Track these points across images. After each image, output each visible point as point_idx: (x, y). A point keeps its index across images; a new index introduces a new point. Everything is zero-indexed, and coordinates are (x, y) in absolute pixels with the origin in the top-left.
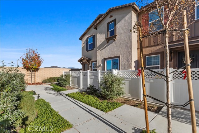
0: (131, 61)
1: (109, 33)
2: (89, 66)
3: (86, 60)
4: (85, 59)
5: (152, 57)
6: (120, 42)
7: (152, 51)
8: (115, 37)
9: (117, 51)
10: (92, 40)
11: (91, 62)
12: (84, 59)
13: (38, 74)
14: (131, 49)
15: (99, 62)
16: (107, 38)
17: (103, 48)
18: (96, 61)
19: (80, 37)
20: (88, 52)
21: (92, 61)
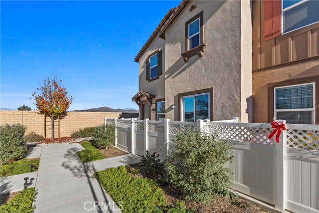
0: (238, 99)
1: (189, 41)
2: (152, 108)
3: (145, 98)
4: (144, 96)
5: (290, 90)
6: (212, 58)
7: (290, 75)
8: (201, 48)
9: (206, 79)
10: (157, 60)
11: (154, 101)
12: (142, 96)
13: (64, 122)
14: (239, 72)
15: (170, 102)
16: (184, 52)
17: (176, 73)
18: (164, 99)
19: (137, 57)
20: (150, 83)
21: (155, 99)
